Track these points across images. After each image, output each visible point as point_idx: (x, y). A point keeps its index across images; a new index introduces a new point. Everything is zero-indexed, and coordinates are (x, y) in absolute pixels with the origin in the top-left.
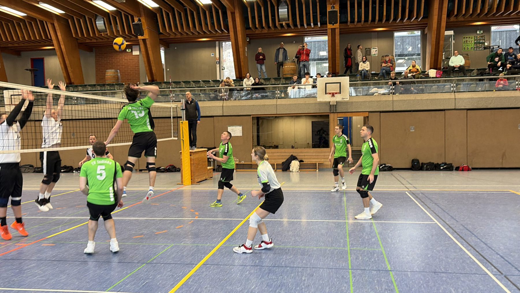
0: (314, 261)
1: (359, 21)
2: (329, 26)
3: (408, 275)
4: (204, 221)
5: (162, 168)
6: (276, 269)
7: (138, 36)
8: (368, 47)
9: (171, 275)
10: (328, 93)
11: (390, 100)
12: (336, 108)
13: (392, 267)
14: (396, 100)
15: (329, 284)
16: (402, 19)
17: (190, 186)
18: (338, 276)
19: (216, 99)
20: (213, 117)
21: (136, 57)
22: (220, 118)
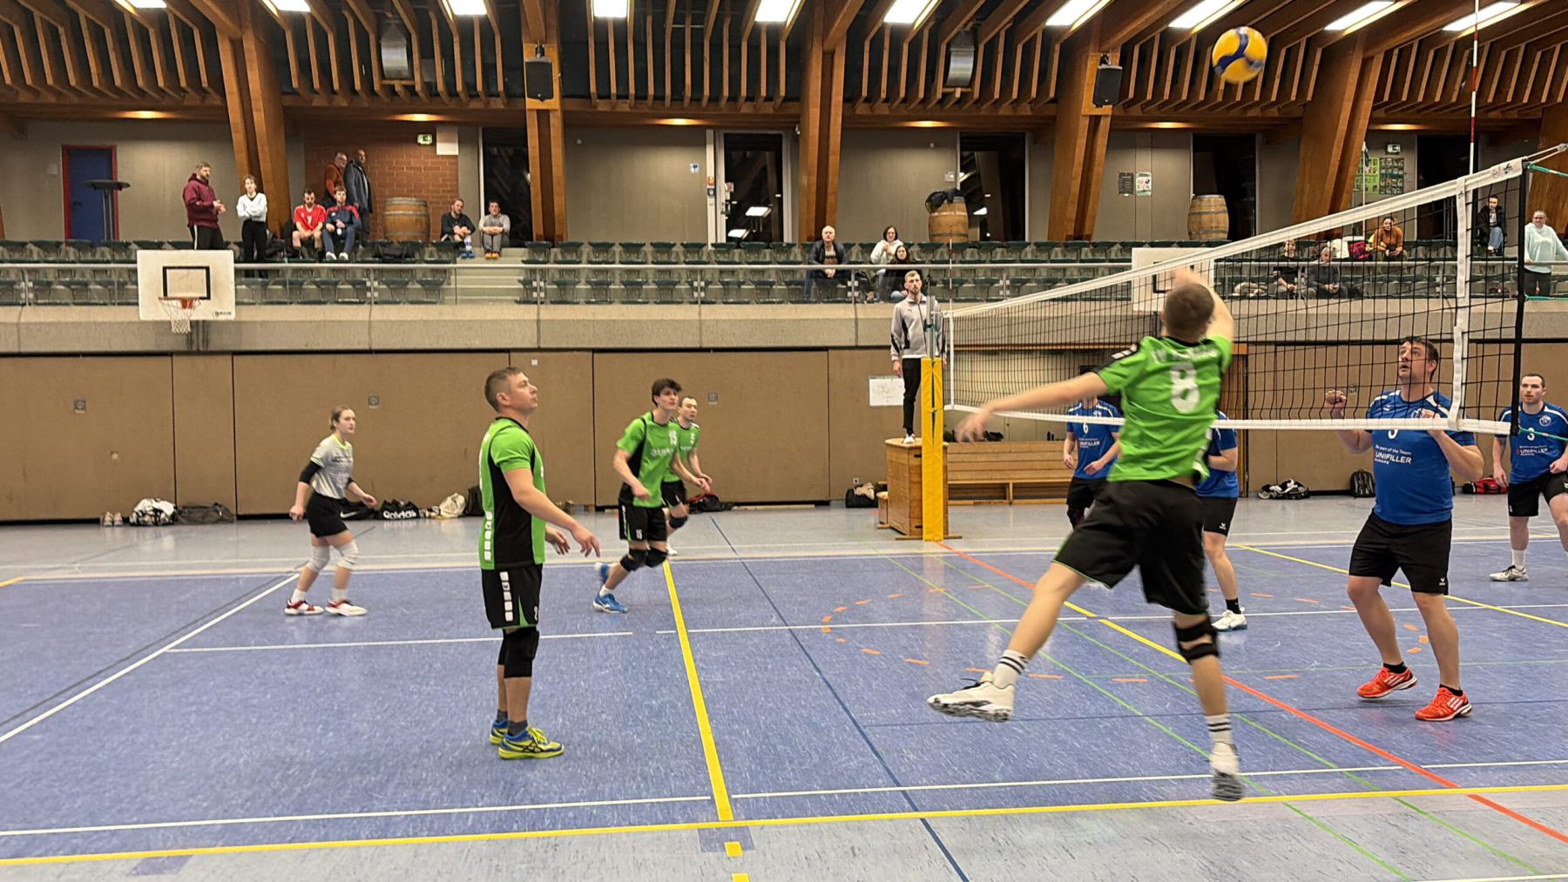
7: (531, 101)
8: (1127, 171)
20: (826, 349)
21: (447, 161)
22: (846, 352)
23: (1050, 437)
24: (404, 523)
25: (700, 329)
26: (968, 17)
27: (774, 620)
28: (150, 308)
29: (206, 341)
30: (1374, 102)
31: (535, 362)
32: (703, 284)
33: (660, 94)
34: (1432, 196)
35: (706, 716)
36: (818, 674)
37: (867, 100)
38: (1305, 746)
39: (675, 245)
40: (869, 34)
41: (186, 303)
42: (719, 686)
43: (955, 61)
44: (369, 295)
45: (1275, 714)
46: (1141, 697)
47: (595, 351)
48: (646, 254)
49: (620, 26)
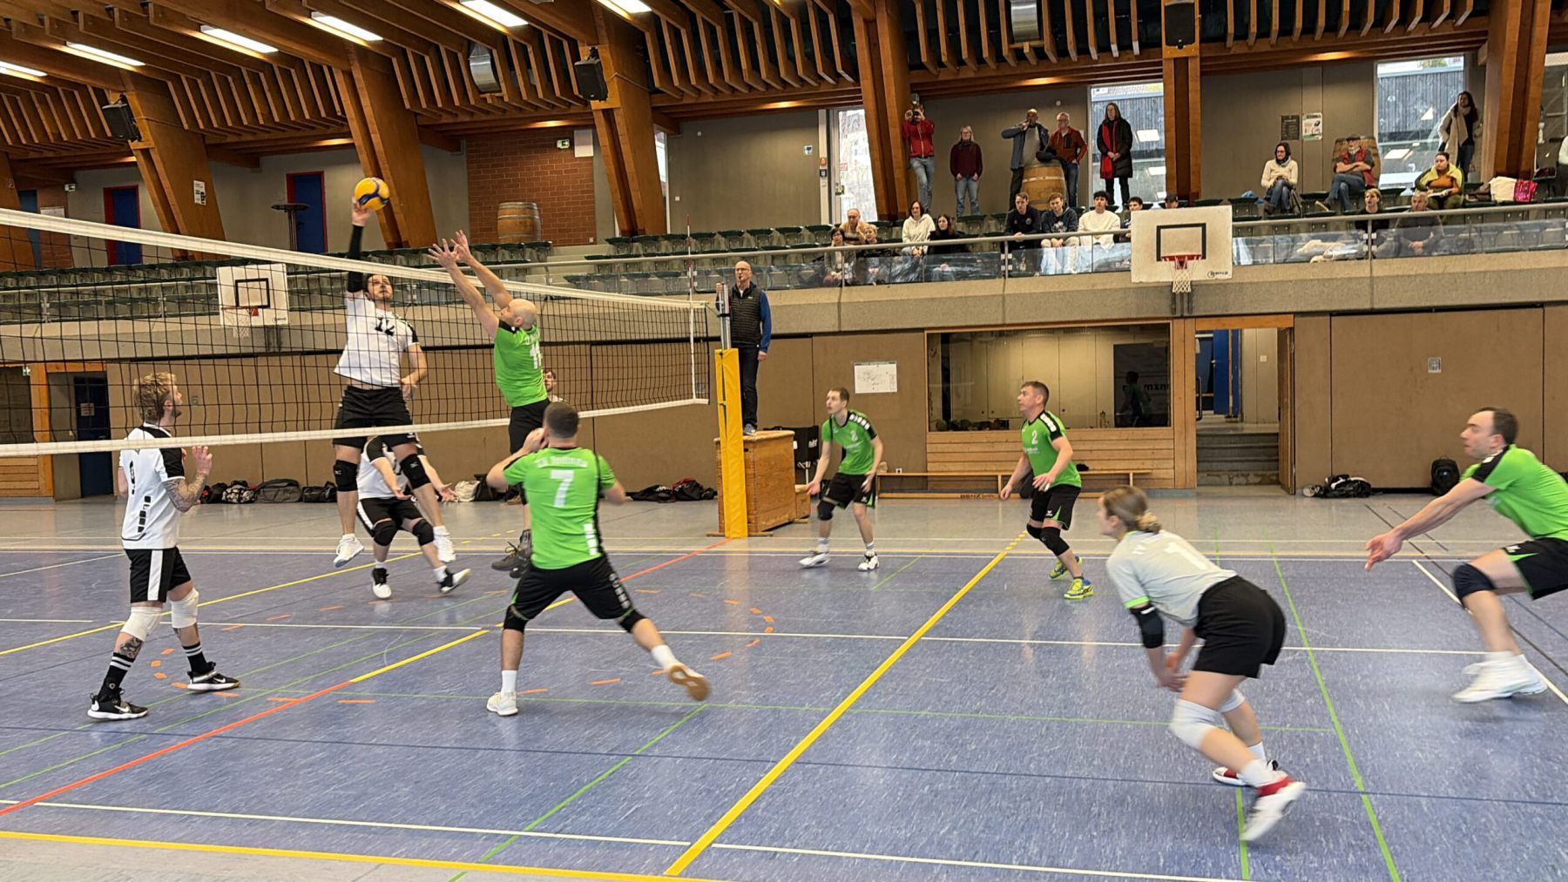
0: (1125, 763)
1: (1264, 33)
2: (1169, 52)
3: (1420, 805)
4: (791, 640)
5: (661, 488)
6: (1011, 783)
7: (592, 102)
8: (1290, 114)
9: (704, 790)
10: (1165, 258)
11: (1363, 275)
12: (1190, 301)
13: (1370, 783)
14: (1382, 278)
15: (1174, 827)
16: (1405, 20)
17: (746, 540)
18: (1200, 804)
19: (818, 281)
21: (584, 162)
22: (831, 337)
41: (253, 311)
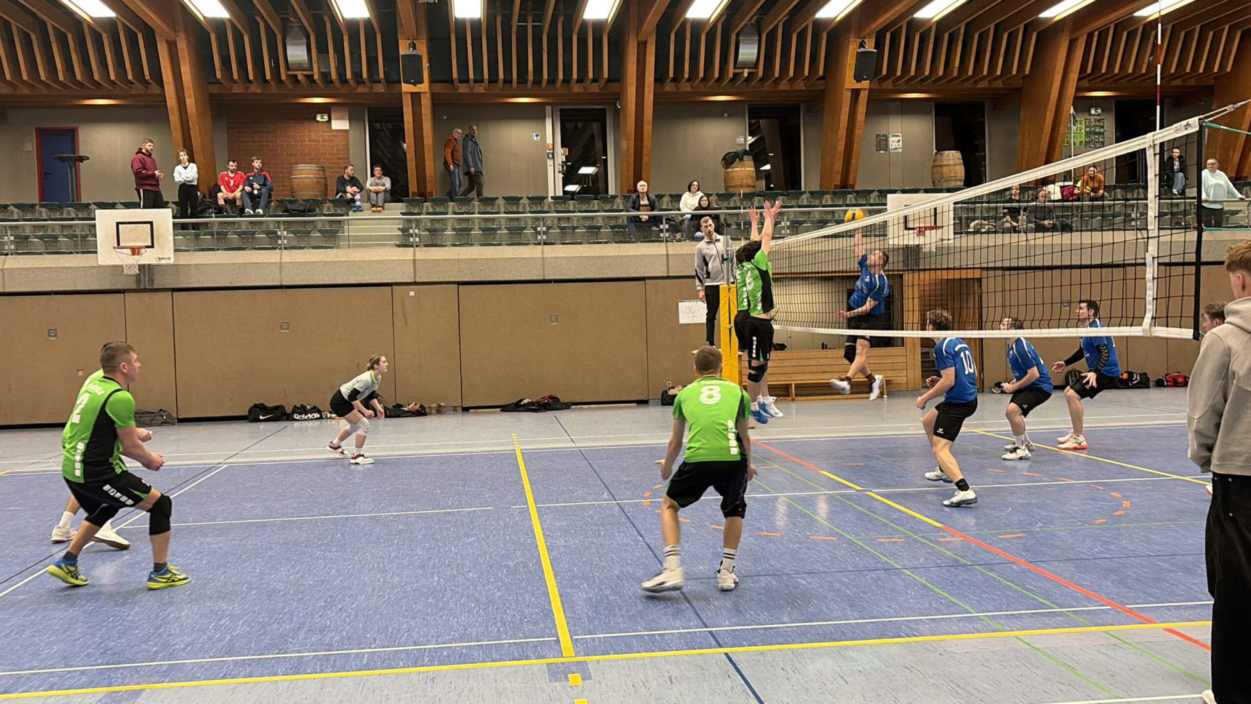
7: (406, 86)
8: (882, 133)
10: (910, 228)
12: (918, 259)
20: (643, 279)
21: (340, 134)
22: (660, 281)
23: (824, 347)
24: (311, 424)
25: (544, 264)
26: (752, 13)
27: (605, 496)
28: (107, 255)
29: (151, 281)
30: (1080, 74)
31: (412, 294)
32: (544, 229)
33: (509, 78)
34: (1127, 148)
35: (552, 573)
36: (641, 539)
37: (674, 80)
38: (1031, 591)
39: (522, 198)
40: (674, 27)
41: (135, 251)
42: (562, 549)
43: (743, 48)
44: (280, 242)
45: (1008, 565)
46: (900, 554)
47: (459, 283)
48: (499, 206)
49: (475, 25)
